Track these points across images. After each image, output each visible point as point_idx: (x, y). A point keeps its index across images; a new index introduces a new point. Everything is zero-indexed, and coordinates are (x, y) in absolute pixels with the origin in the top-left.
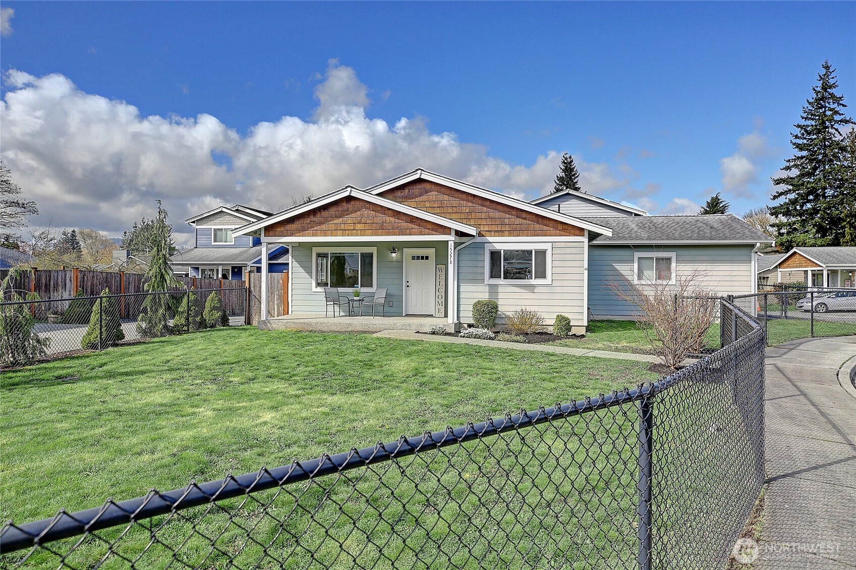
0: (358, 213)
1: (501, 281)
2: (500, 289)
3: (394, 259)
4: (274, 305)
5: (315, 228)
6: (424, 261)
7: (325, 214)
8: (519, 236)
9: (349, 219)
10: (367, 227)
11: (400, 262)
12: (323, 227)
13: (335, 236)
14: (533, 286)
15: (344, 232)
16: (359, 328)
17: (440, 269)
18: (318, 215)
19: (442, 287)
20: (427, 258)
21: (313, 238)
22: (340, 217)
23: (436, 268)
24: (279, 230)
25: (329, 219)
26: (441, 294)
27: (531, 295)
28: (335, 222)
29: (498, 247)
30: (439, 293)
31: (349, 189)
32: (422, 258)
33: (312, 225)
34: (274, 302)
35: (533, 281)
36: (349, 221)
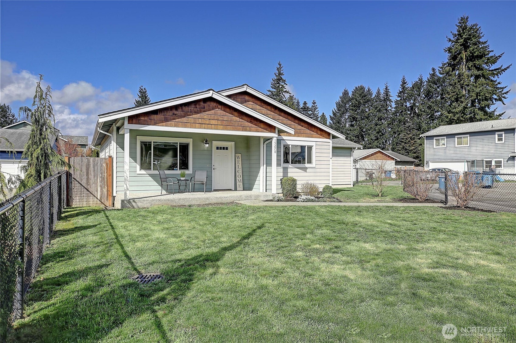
0: (213, 111)
1: (290, 165)
2: (289, 170)
3: (206, 148)
4: (97, 186)
5: (177, 120)
6: (225, 151)
7: (186, 109)
8: (299, 136)
9: (205, 115)
10: (219, 123)
11: (210, 150)
12: (184, 120)
13: (194, 128)
14: (306, 168)
15: (201, 125)
16: (214, 201)
17: (238, 157)
18: (180, 110)
19: (240, 169)
20: (227, 149)
21: (175, 128)
22: (198, 113)
23: (235, 156)
24: (143, 119)
25: (189, 113)
26: (240, 174)
27: (305, 174)
28: (194, 116)
29: (289, 143)
30: (239, 174)
31: (211, 92)
32: (224, 148)
33: (175, 117)
34: (96, 184)
35: (307, 165)
36: (205, 117)
